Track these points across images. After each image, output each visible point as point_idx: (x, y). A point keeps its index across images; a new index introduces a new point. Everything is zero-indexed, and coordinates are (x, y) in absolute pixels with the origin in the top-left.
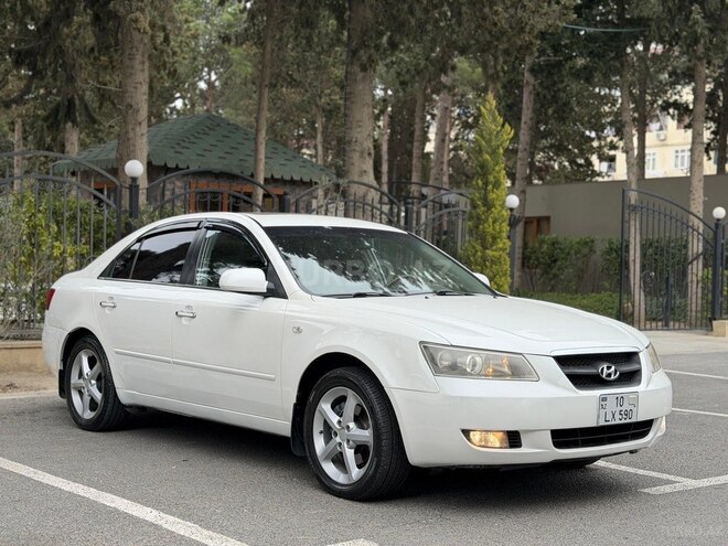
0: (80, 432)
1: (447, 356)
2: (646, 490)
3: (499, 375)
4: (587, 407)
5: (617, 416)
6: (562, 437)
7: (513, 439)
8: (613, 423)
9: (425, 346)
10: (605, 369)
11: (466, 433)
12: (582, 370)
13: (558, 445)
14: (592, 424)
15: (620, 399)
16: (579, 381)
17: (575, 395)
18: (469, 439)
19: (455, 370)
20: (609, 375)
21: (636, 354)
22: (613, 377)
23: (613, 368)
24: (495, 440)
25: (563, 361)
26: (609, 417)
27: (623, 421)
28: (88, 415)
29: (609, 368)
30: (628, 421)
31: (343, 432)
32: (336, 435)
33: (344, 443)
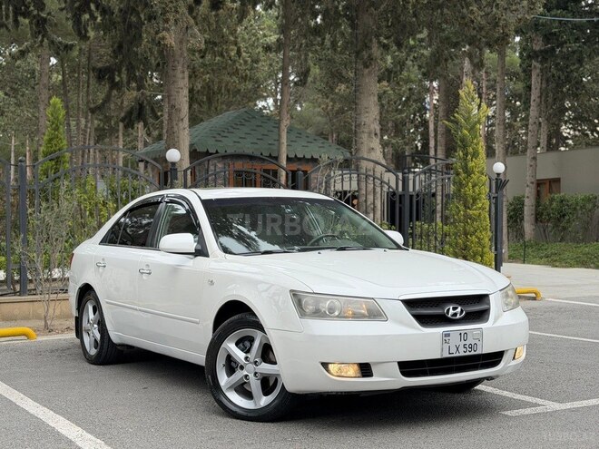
0: (87, 365)
1: (311, 302)
2: (506, 413)
3: (357, 316)
4: (431, 342)
5: (461, 349)
6: (408, 368)
7: (365, 370)
8: (457, 355)
9: (294, 294)
10: (451, 311)
11: (325, 365)
12: (427, 311)
13: (405, 374)
14: (439, 357)
15: (464, 336)
16: (424, 320)
17: (419, 332)
18: (328, 371)
19: (318, 314)
20: (455, 315)
21: (487, 296)
22: (458, 316)
23: (459, 309)
24: (352, 371)
25: (410, 304)
26: (453, 350)
27: (468, 353)
28: (93, 352)
29: (454, 309)
30: (473, 353)
31: (251, 367)
32: (242, 368)
33: (251, 376)
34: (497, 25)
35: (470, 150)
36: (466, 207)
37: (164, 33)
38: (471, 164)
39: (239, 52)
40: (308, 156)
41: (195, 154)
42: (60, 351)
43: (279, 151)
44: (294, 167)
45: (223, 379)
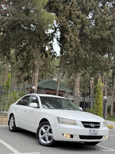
0: (10, 132)
1: (61, 120)
3: (71, 124)
4: (87, 132)
5: (93, 134)
7: (72, 136)
9: (58, 118)
10: (91, 125)
11: (63, 134)
12: (86, 124)
13: (80, 138)
14: (88, 135)
15: (94, 131)
16: (86, 126)
17: (83, 129)
18: (64, 136)
19: (62, 123)
20: (92, 126)
21: (100, 123)
24: (69, 136)
25: (83, 122)
26: (92, 134)
27: (95, 135)
28: (11, 129)
29: (92, 125)
30: (96, 135)
31: (46, 134)
32: (45, 134)
33: (46, 136)
34: (106, 66)
35: (99, 93)
36: (98, 105)
37: (35, 62)
38: (99, 96)
39: (50, 67)
40: (63, 91)
41: (38, 88)
42: (4, 129)
43: (57, 89)
44: (60, 93)
45: (40, 136)
